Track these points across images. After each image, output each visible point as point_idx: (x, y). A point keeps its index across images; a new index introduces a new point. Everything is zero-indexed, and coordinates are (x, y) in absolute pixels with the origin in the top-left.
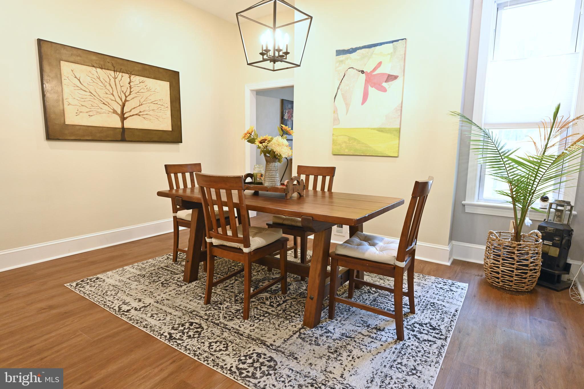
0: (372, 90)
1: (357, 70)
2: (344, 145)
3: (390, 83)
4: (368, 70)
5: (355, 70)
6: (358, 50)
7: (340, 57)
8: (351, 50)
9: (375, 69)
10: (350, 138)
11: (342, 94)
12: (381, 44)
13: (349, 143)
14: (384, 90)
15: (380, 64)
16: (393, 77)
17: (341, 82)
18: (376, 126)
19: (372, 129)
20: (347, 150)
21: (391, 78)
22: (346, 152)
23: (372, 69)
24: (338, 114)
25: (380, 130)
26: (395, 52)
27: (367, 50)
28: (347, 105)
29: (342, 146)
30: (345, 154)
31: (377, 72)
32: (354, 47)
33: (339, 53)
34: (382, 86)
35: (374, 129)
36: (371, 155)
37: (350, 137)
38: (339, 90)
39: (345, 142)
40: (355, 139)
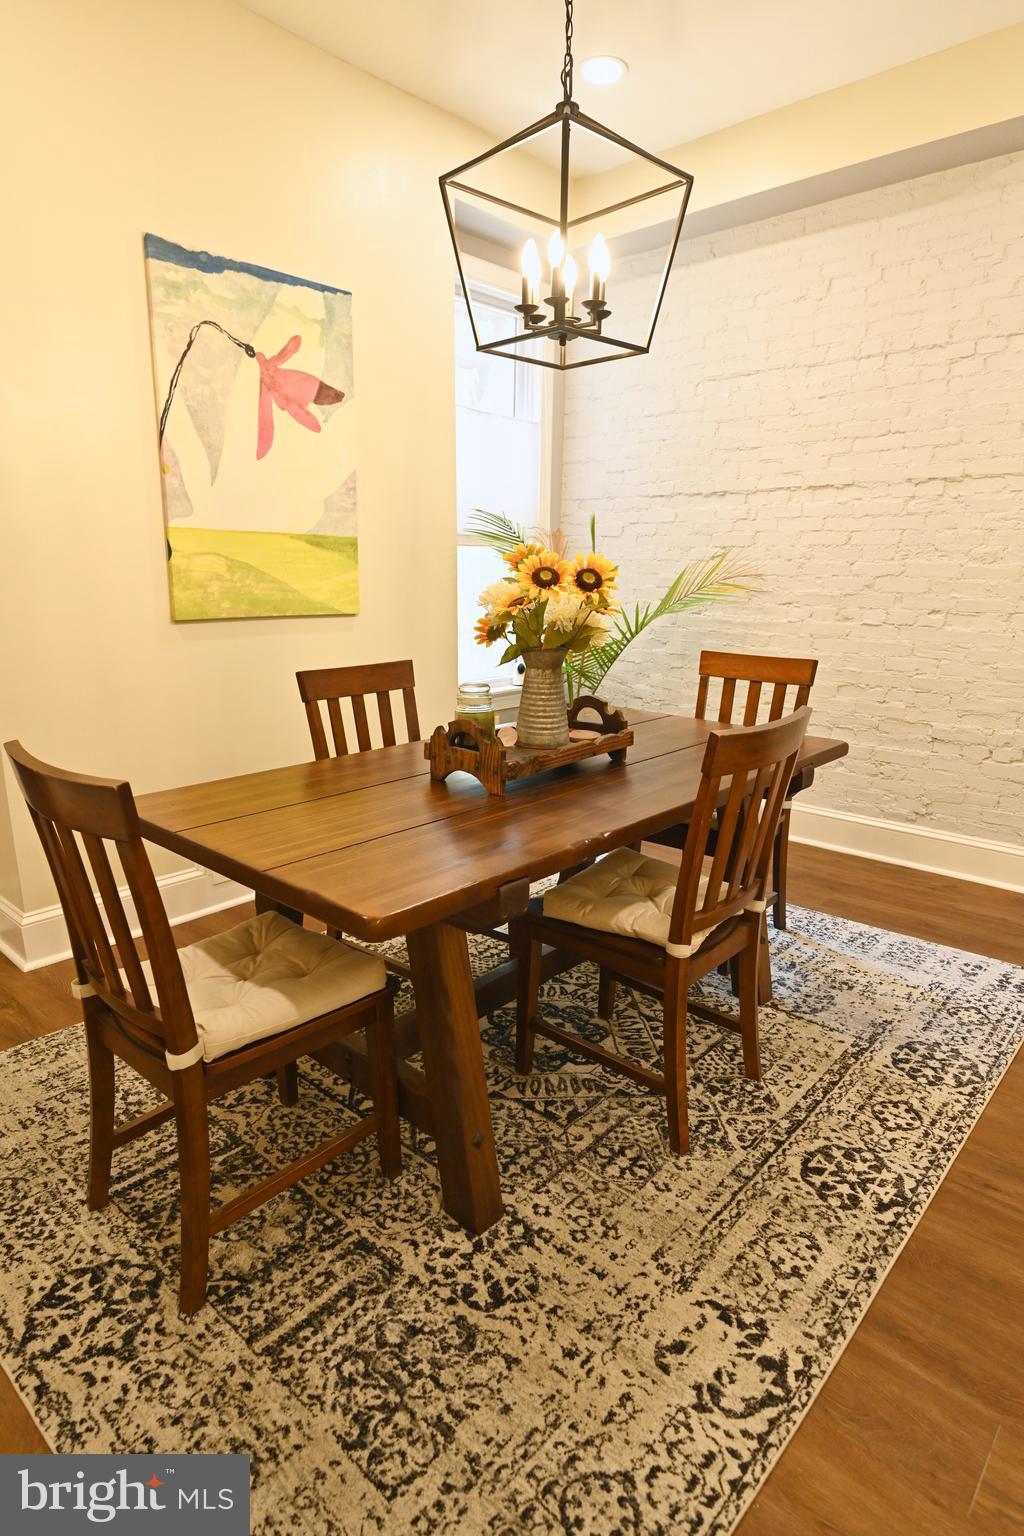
0: (281, 418)
1: (230, 337)
2: (214, 587)
3: (327, 408)
4: (268, 348)
5: (225, 336)
6: (230, 268)
7: (168, 270)
8: (203, 258)
9: (283, 354)
10: (234, 565)
11: (188, 406)
12: (295, 281)
13: (232, 581)
14: (316, 427)
15: (296, 341)
16: (332, 394)
17: (181, 363)
18: (307, 527)
19: (293, 537)
20: (226, 604)
21: (328, 395)
22: (226, 608)
23: (275, 351)
24: (181, 476)
25: (316, 541)
26: (331, 322)
27: (256, 281)
28: (213, 451)
29: (209, 590)
30: (224, 616)
31: (289, 364)
32: (214, 252)
33: (156, 247)
34: (308, 413)
35: (298, 537)
36: (297, 613)
37: (232, 560)
38: (177, 392)
39: (219, 577)
40: (249, 568)
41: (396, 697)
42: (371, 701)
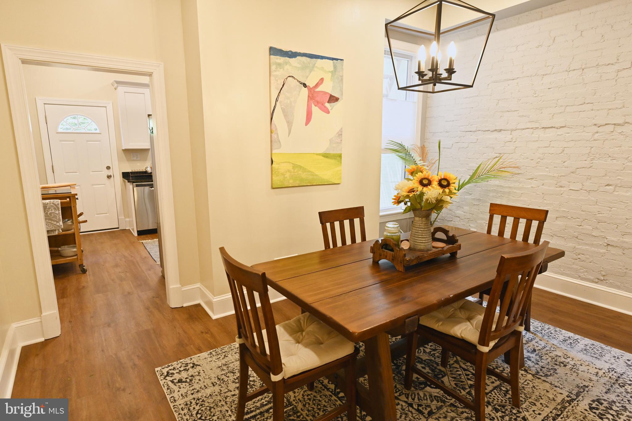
0: (315, 110)
1: (298, 81)
2: (288, 175)
3: (332, 104)
4: (311, 83)
5: (296, 81)
6: (299, 56)
7: (277, 59)
8: (290, 53)
9: (317, 85)
10: (295, 166)
11: (281, 108)
12: (322, 58)
13: (294, 172)
14: (328, 112)
15: (322, 80)
16: (335, 99)
17: (280, 92)
18: (321, 151)
19: (317, 154)
20: (291, 181)
21: (333, 99)
22: (291, 183)
23: (314, 85)
24: (278, 134)
25: (326, 156)
26: (335, 71)
27: (308, 59)
28: (290, 124)
29: (285, 176)
30: (290, 186)
31: (319, 89)
32: (294, 50)
33: (274, 51)
34: (325, 107)
35: (319, 154)
36: (317, 184)
37: (294, 164)
38: (278, 103)
39: (289, 171)
40: (300, 167)
41: (357, 221)
42: (347, 223)
